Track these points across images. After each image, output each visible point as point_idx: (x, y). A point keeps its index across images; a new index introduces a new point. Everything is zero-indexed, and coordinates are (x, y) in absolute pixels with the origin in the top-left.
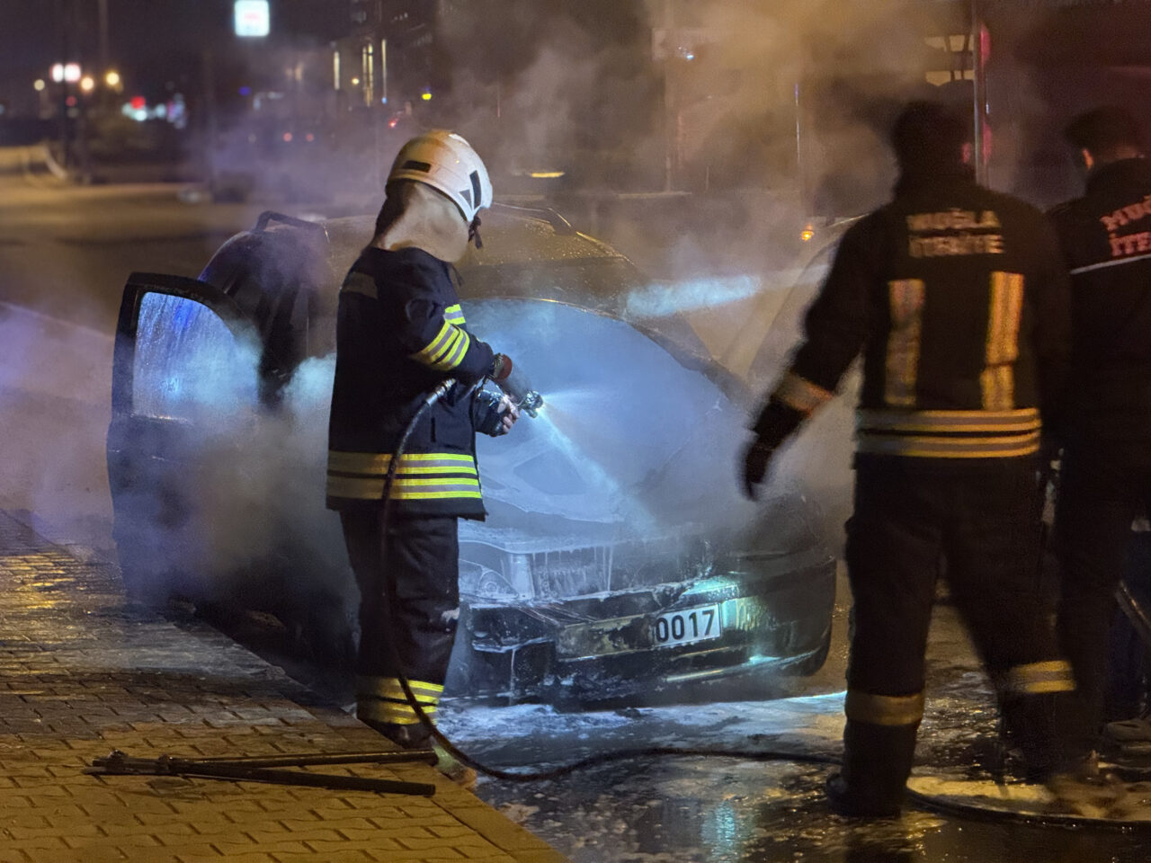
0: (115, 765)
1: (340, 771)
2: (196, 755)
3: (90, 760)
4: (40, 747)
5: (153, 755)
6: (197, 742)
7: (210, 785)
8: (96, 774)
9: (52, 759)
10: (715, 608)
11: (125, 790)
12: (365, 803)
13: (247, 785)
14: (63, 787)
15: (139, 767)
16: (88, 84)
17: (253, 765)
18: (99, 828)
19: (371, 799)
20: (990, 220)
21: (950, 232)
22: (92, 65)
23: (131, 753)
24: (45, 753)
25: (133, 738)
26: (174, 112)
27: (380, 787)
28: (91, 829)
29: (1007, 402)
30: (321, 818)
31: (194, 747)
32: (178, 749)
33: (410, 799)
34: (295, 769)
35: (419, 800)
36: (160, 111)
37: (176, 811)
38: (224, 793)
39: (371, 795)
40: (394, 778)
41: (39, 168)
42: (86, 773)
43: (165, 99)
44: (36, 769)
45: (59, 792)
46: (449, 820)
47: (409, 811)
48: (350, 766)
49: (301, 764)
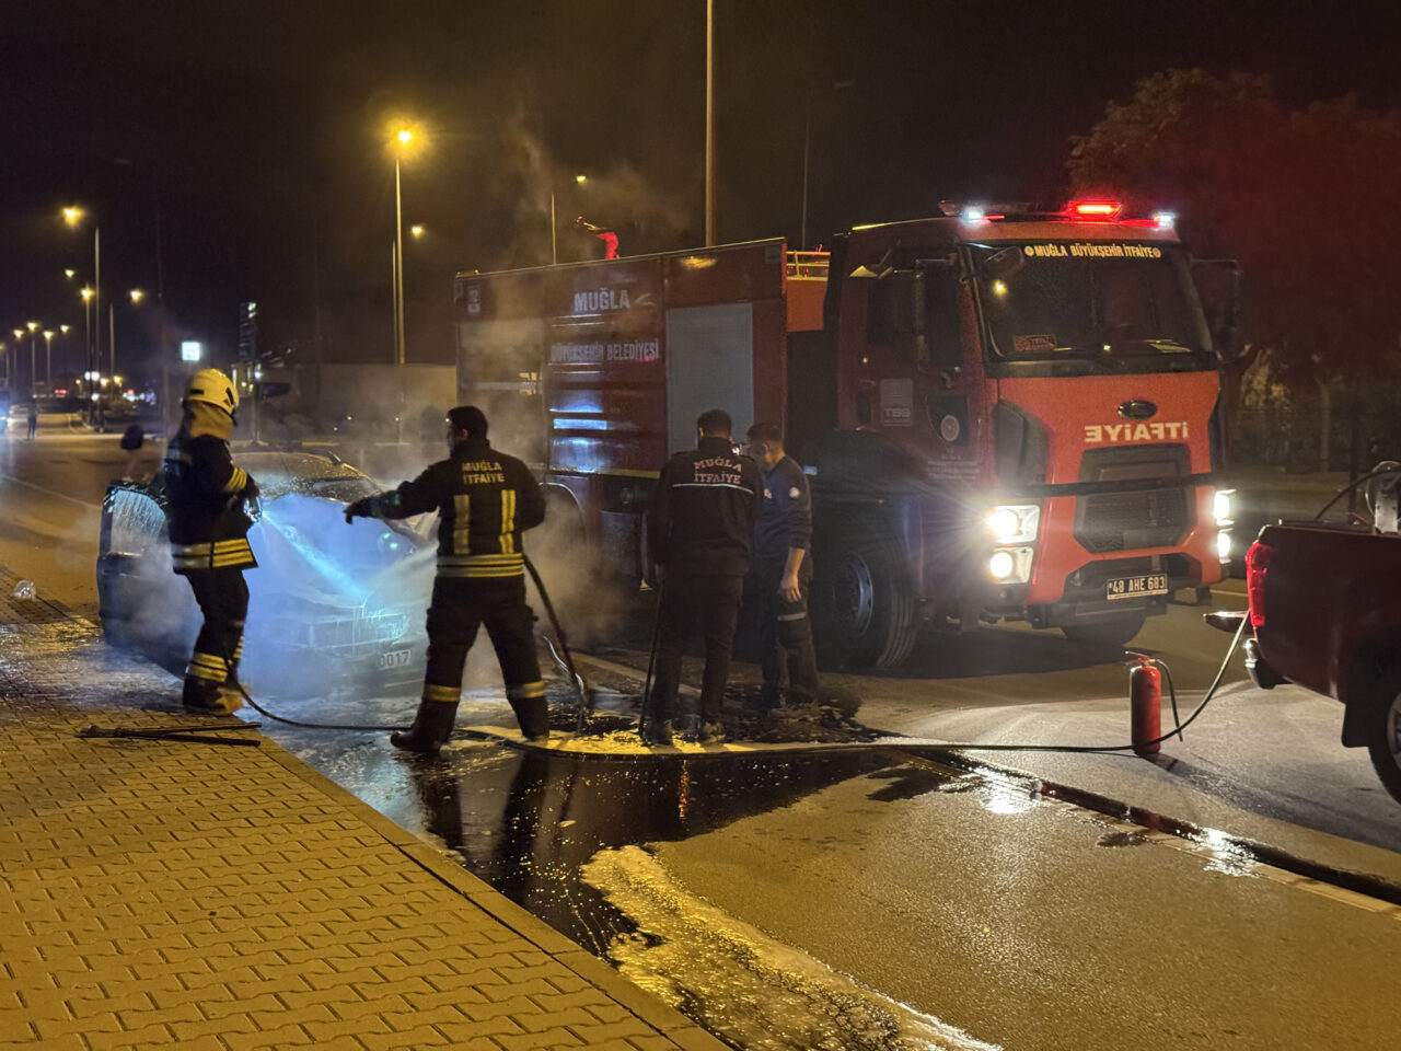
0: (93, 732)
1: (212, 735)
2: (136, 727)
3: (79, 730)
4: (53, 724)
5: (112, 727)
6: (137, 720)
7: (142, 742)
8: (82, 737)
9: (58, 730)
10: (409, 651)
11: (96, 746)
12: (223, 750)
13: (161, 742)
14: (64, 745)
15: (104, 734)
16: (104, 382)
17: (164, 732)
18: (81, 766)
19: (226, 749)
20: (498, 466)
21: (480, 472)
22: (106, 372)
23: (101, 726)
24: (55, 727)
25: (103, 718)
26: (150, 397)
27: (232, 742)
28: (77, 766)
29: (511, 550)
30: (199, 759)
31: (135, 723)
32: (127, 724)
33: (247, 748)
34: (188, 734)
35: (252, 748)
36: (142, 396)
37: (123, 756)
38: (149, 746)
39: (227, 746)
40: (240, 738)
41: (75, 424)
42: (77, 736)
43: (145, 391)
44: (49, 735)
45: (61, 747)
46: (267, 759)
47: (246, 754)
48: (218, 732)
49: (191, 731)
